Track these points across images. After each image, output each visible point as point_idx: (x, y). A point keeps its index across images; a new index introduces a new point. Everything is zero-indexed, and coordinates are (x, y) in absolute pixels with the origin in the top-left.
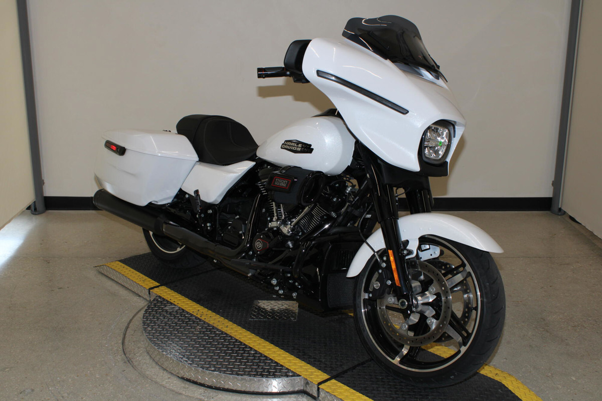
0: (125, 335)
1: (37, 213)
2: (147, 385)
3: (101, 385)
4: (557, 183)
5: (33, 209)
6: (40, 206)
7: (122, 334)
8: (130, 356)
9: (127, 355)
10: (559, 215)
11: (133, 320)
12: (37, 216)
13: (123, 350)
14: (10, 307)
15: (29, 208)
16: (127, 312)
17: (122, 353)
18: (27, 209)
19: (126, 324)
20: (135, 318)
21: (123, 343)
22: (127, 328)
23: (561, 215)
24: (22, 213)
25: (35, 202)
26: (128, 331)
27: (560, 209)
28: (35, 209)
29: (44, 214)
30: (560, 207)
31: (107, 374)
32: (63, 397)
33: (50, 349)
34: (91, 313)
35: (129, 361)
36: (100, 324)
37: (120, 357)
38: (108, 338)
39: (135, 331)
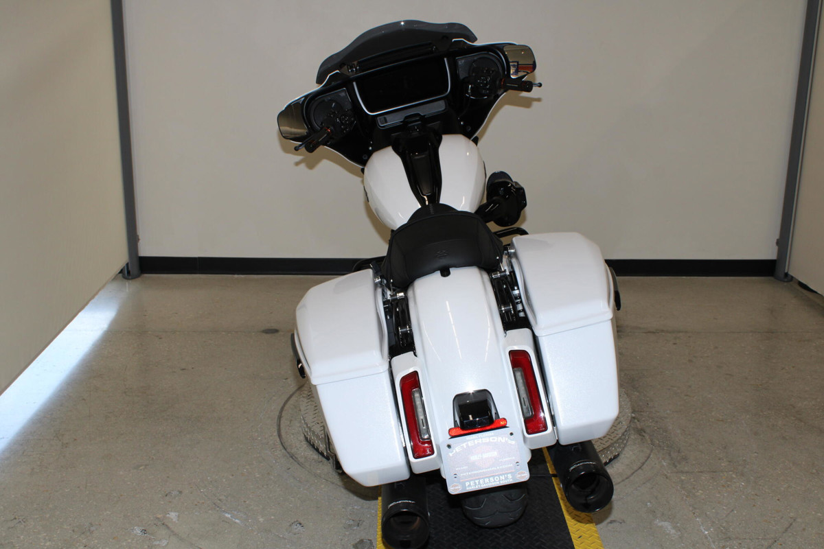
0: (279, 426)
1: (130, 277)
2: (323, 486)
3: (265, 487)
4: (784, 242)
5: (126, 274)
6: (135, 269)
7: (276, 424)
8: (293, 451)
9: (289, 450)
10: (784, 282)
11: (285, 408)
12: (130, 281)
13: (282, 444)
14: (125, 392)
15: (121, 272)
16: (275, 398)
17: (281, 447)
18: (120, 273)
19: (278, 413)
20: (287, 406)
21: (280, 435)
22: (280, 417)
23: (787, 282)
24: (115, 279)
25: (127, 264)
26: (282, 422)
27: (786, 275)
28: (129, 272)
29: (140, 279)
30: (786, 271)
31: (268, 474)
32: (220, 500)
33: (189, 443)
34: (229, 400)
35: (292, 457)
36: (244, 412)
37: (279, 452)
38: (259, 430)
39: (291, 421)
